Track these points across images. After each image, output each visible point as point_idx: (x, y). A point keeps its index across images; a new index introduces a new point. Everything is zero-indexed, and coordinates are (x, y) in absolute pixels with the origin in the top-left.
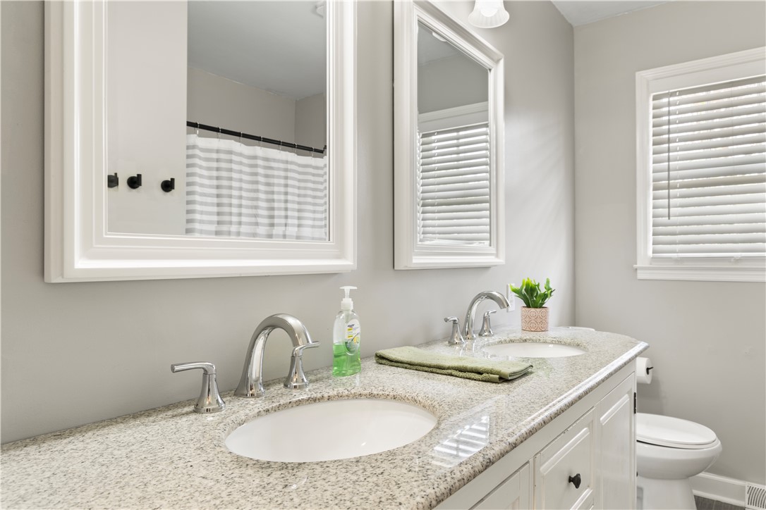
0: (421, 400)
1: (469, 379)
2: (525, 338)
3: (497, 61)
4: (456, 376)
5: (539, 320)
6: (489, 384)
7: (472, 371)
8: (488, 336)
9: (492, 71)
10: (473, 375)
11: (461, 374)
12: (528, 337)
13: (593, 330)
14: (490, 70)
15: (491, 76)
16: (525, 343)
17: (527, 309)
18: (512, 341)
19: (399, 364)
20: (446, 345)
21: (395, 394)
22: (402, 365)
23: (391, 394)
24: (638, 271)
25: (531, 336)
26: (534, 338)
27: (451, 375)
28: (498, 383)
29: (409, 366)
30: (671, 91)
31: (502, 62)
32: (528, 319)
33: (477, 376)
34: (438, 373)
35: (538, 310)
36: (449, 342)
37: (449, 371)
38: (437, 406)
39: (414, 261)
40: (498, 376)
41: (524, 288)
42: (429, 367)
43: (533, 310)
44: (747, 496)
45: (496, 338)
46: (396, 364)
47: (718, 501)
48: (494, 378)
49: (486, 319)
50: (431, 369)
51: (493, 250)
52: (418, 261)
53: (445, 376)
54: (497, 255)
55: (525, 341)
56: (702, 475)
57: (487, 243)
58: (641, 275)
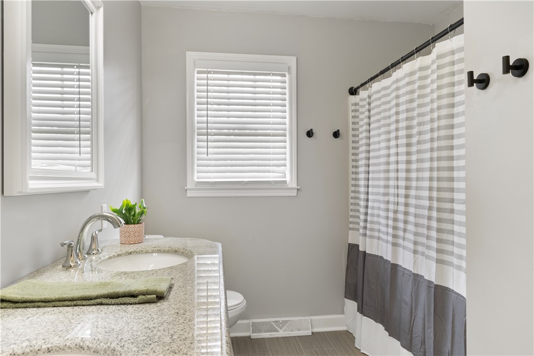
0: (90, 345)
1: (124, 304)
2: (130, 251)
3: (98, 8)
4: (107, 304)
5: (137, 234)
6: (147, 305)
7: (125, 295)
8: (97, 254)
9: (94, 14)
10: (127, 300)
11: (113, 301)
12: (132, 250)
13: (162, 237)
14: (92, 13)
15: (92, 19)
16: (130, 255)
17: (127, 226)
18: (119, 255)
19: (28, 304)
20: (61, 270)
21: (49, 346)
22: (32, 304)
23: (44, 347)
24: (188, 191)
25: (135, 249)
26: (138, 250)
27: (101, 304)
28: (156, 302)
29: (43, 304)
30: (209, 70)
31: (102, 10)
32: (127, 235)
33: (133, 300)
34: (84, 305)
35: (136, 225)
36: (63, 266)
37: (99, 301)
38: (118, 348)
39: (30, 187)
40: (155, 296)
41: (124, 208)
42: (72, 300)
43: (132, 226)
44: (251, 328)
45: (105, 255)
46: (23, 305)
47: (236, 337)
48: (151, 299)
49: (93, 239)
50: (75, 302)
51: (93, 175)
52: (34, 185)
53: (94, 307)
54: (97, 180)
55: (131, 253)
56: (239, 322)
57: (89, 169)
58: (189, 194)
